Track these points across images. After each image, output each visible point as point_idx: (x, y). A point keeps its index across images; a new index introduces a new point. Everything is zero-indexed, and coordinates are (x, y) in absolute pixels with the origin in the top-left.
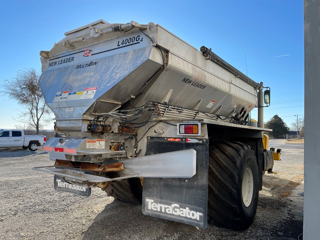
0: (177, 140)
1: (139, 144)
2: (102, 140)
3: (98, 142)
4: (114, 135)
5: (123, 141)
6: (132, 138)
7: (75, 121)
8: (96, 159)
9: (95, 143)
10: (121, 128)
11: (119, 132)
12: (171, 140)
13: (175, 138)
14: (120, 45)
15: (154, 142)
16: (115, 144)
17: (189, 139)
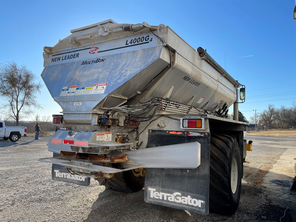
0: (179, 133)
1: (140, 136)
2: (110, 133)
3: (106, 135)
4: (119, 128)
5: (127, 134)
6: (134, 131)
7: (84, 115)
8: (103, 151)
9: (104, 136)
10: (128, 121)
11: (125, 125)
12: (173, 133)
13: (177, 132)
14: (128, 44)
15: (155, 135)
16: (120, 137)
17: (191, 133)
